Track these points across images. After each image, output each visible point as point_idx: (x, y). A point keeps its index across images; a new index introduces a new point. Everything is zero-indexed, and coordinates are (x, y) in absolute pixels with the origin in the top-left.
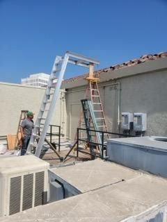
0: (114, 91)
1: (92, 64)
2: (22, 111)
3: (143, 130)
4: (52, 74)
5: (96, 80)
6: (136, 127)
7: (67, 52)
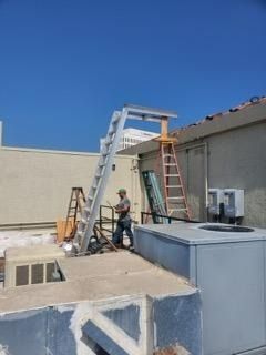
0: (199, 156)
1: (165, 118)
2: (74, 189)
3: (237, 215)
4: (108, 137)
5: (172, 140)
6: (228, 211)
7: (125, 106)
